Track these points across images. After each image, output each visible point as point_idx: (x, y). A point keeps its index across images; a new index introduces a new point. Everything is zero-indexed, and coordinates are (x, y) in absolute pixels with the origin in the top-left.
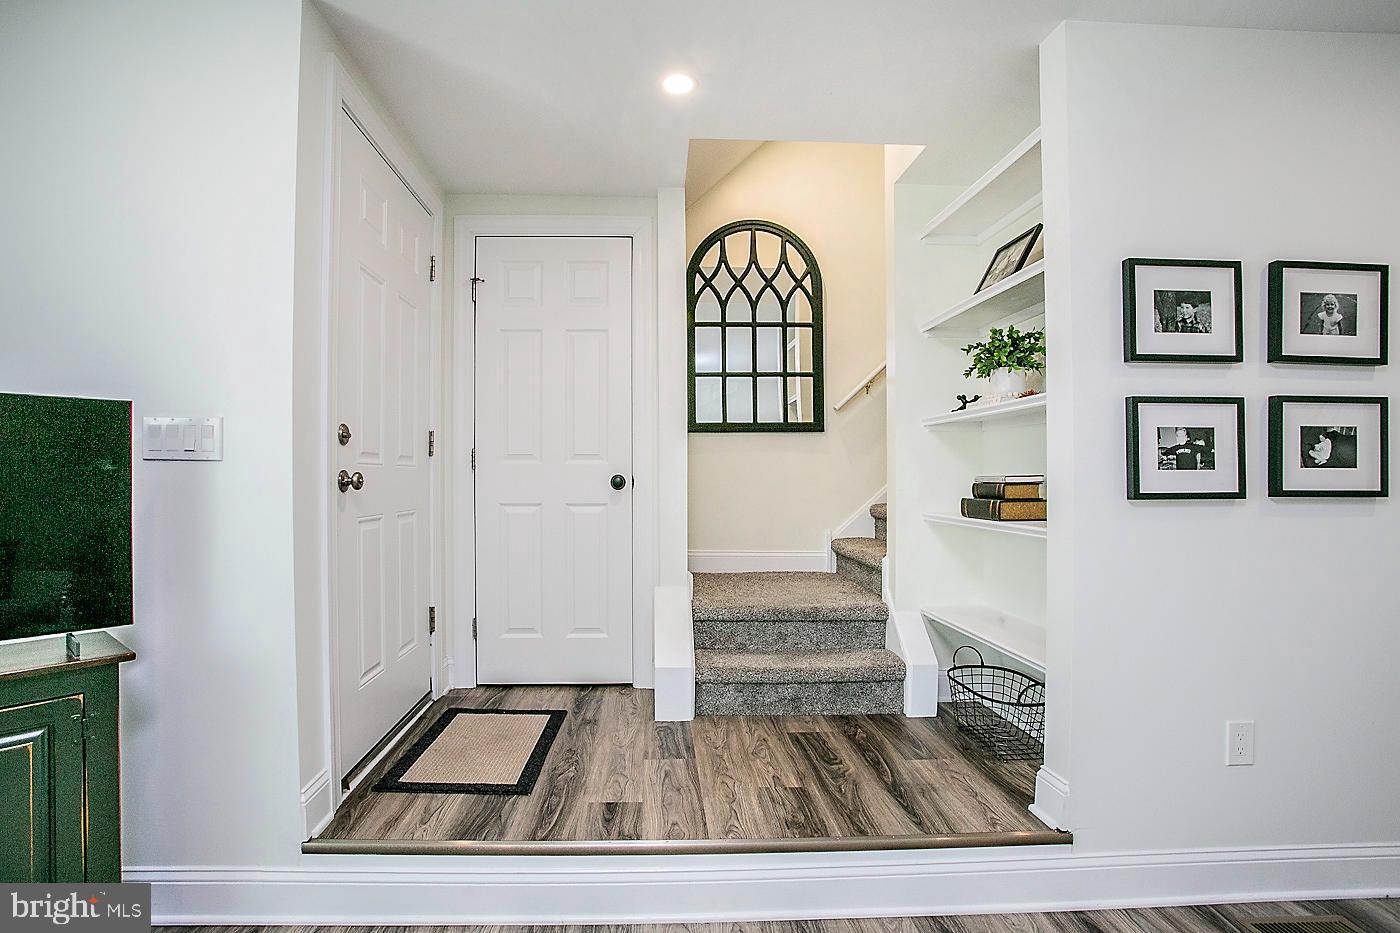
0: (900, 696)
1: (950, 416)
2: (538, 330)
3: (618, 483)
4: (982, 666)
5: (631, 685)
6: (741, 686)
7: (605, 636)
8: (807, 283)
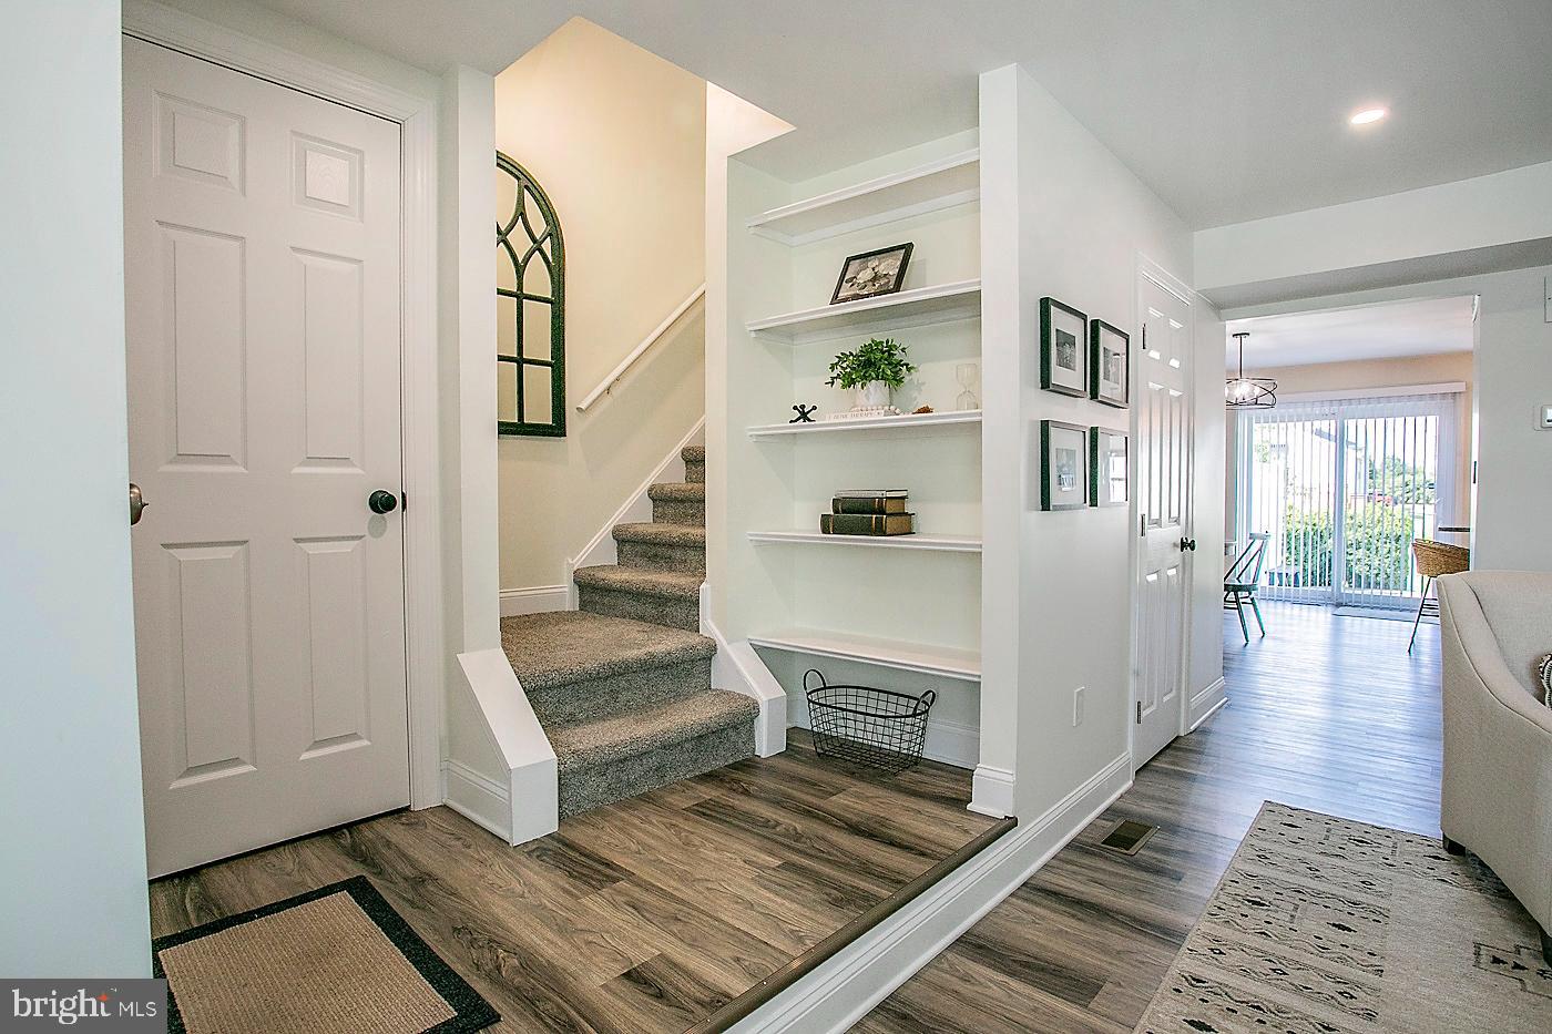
0: (751, 738)
1: (790, 428)
2: (236, 238)
3: (382, 504)
4: (825, 688)
5: (407, 809)
6: (603, 768)
7: (366, 743)
8: (547, 246)
